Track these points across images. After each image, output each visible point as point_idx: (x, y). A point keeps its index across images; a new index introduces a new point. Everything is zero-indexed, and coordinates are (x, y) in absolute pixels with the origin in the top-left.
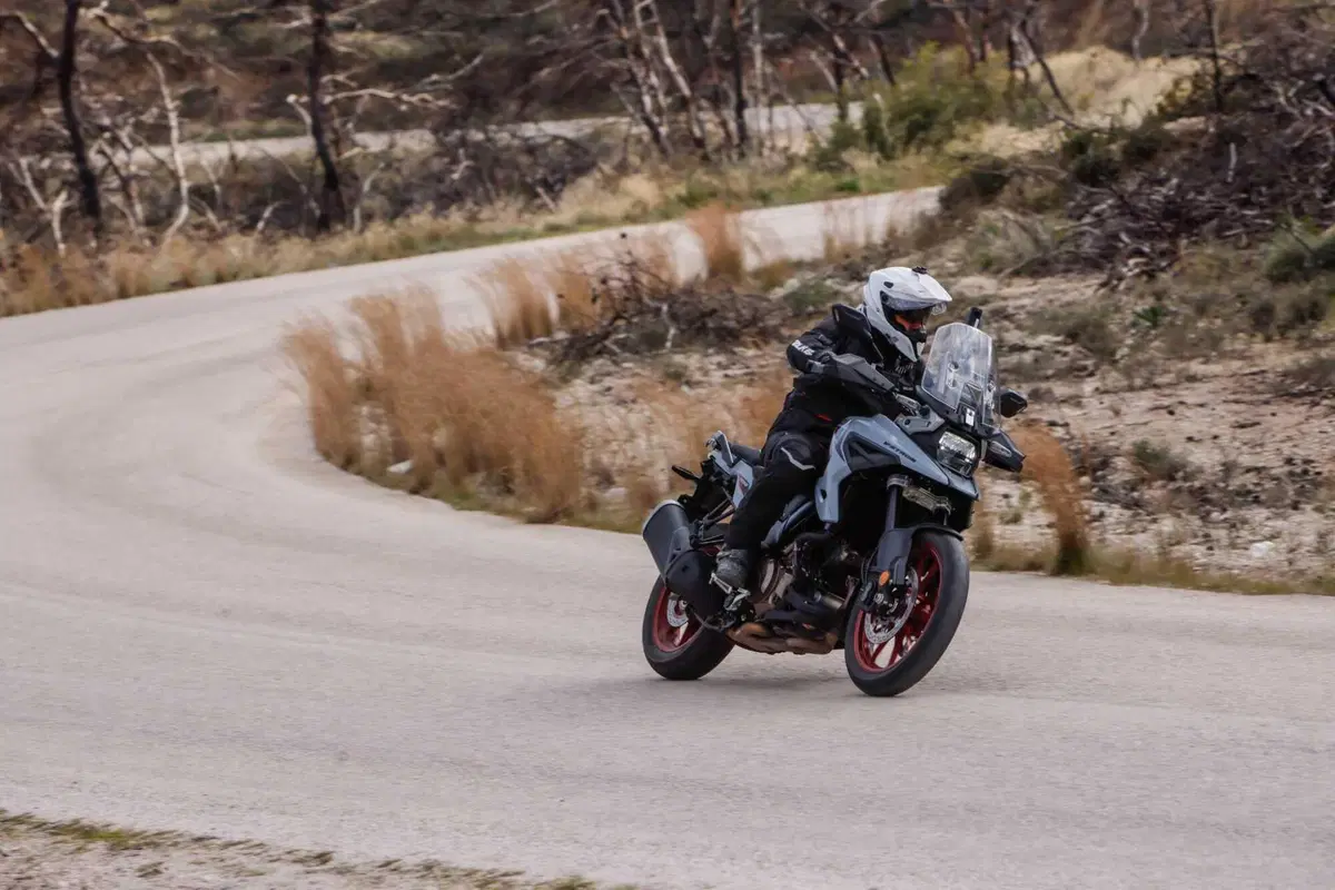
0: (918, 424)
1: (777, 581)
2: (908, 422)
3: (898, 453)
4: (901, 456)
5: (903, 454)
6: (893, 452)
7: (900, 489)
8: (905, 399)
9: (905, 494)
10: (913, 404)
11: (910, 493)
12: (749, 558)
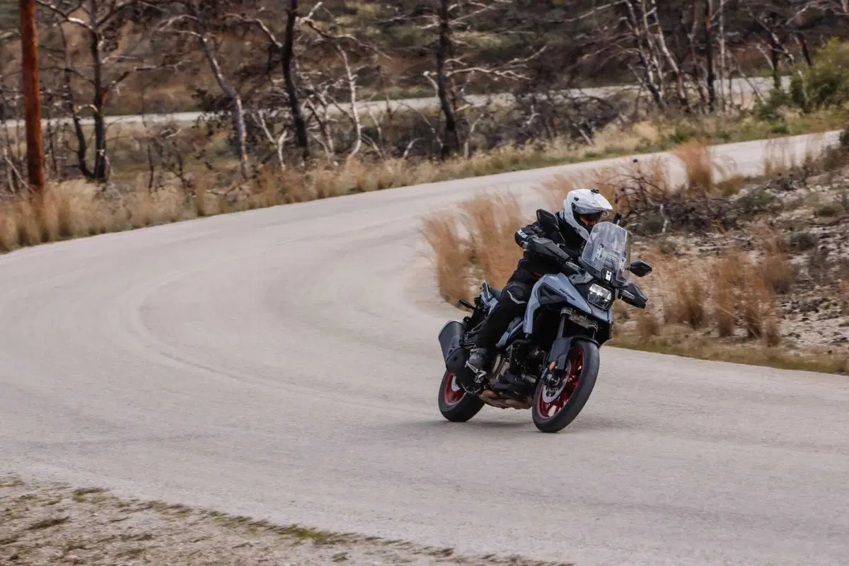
1: (502, 366)
2: (574, 278)
3: (566, 295)
4: (568, 297)
6: (564, 294)
7: (567, 316)
8: (571, 264)
9: (571, 318)
10: (576, 267)
11: (573, 318)
12: (487, 354)
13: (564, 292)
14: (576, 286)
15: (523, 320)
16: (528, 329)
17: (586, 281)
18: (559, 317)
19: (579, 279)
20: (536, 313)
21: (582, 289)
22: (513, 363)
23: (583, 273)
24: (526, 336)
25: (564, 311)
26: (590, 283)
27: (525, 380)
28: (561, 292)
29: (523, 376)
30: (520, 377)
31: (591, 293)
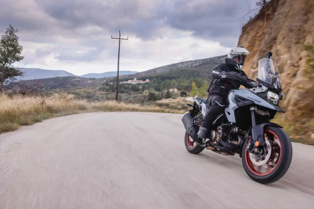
0: (258, 90)
2: (254, 90)
3: (253, 100)
4: (254, 101)
5: (255, 100)
6: (252, 100)
7: (255, 111)
9: (257, 112)
12: (207, 130)
13: (251, 98)
14: (258, 94)
17: (264, 91)
21: (263, 95)
22: (223, 136)
23: (260, 86)
24: (231, 124)
25: (253, 108)
26: (266, 92)
27: (231, 144)
28: (249, 98)
29: (230, 142)
30: (228, 142)
31: (268, 97)
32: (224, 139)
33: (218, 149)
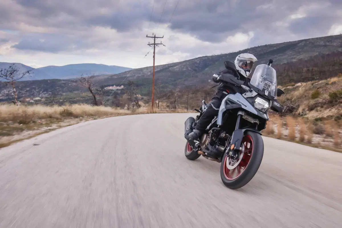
2: (245, 95)
4: (242, 105)
7: (241, 116)
8: (244, 87)
9: (243, 117)
10: (247, 88)
11: (245, 117)
12: (199, 133)
13: (240, 102)
14: (247, 99)
15: (217, 118)
16: (219, 122)
17: (253, 96)
18: (237, 117)
19: (249, 94)
20: (224, 114)
21: (251, 101)
22: (212, 140)
23: (251, 91)
24: (218, 126)
25: (240, 113)
26: (255, 97)
27: (217, 149)
28: (238, 102)
29: (217, 147)
30: (215, 147)
31: (256, 103)
32: (212, 143)
33: (206, 154)
